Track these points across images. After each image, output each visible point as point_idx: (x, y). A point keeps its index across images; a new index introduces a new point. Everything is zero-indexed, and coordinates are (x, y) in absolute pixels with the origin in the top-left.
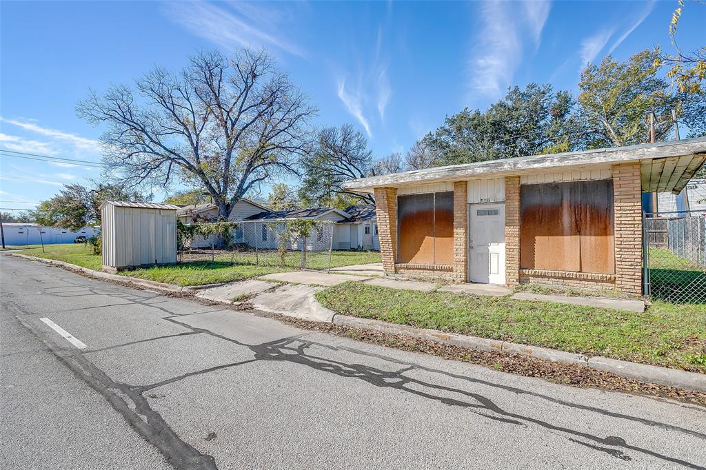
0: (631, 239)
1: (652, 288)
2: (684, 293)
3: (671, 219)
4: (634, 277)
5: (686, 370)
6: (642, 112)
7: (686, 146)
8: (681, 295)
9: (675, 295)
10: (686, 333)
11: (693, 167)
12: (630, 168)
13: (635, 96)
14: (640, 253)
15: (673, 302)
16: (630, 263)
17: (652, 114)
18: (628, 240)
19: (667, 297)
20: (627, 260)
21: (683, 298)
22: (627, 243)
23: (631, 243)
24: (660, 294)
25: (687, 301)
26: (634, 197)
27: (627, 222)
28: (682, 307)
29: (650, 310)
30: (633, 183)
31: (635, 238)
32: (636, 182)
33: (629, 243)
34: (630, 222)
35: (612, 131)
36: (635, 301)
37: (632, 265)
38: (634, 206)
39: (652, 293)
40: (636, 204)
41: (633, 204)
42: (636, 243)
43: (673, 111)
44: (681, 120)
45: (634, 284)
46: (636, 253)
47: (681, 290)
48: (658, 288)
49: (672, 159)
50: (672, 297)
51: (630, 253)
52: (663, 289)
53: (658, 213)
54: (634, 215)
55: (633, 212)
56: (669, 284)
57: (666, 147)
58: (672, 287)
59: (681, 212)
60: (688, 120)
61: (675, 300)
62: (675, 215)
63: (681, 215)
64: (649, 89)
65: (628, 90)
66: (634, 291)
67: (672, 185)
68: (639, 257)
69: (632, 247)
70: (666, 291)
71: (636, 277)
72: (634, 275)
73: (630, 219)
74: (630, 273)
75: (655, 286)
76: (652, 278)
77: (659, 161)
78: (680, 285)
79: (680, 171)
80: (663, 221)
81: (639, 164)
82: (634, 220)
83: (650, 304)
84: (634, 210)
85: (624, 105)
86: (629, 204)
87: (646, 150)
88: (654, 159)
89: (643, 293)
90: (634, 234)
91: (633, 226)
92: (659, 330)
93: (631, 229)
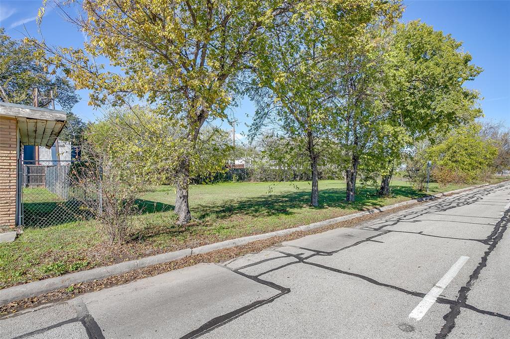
0: (7, 181)
1: (25, 219)
2: (48, 219)
3: (48, 167)
4: (9, 212)
5: (40, 280)
6: (29, 85)
7: (51, 114)
8: (46, 221)
9: (42, 221)
10: (45, 250)
11: (57, 130)
12: (8, 122)
13: (25, 70)
14: (15, 193)
15: (40, 227)
16: (5, 202)
17: (37, 89)
18: (4, 181)
19: (36, 224)
20: (3, 199)
21: (48, 223)
22: (3, 184)
23: (7, 184)
24: (31, 223)
25: (50, 224)
26: (10, 147)
27: (3, 167)
28: (46, 229)
29: (20, 238)
30: (10, 134)
31: (10, 180)
32: (12, 134)
33: (5, 184)
34: (7, 167)
35: (3, 91)
36: (9, 233)
37: (7, 203)
38: (10, 153)
39: (25, 223)
40: (11, 152)
41: (9, 152)
42: (11, 184)
43: (51, 92)
44: (57, 100)
45: (9, 218)
46: (11, 193)
47: (46, 217)
48: (29, 219)
49: (42, 121)
50: (40, 223)
51: (6, 193)
52: (33, 218)
53: (39, 161)
54: (10, 161)
55: (9, 158)
56: (38, 214)
57: (37, 112)
58: (40, 216)
59: (55, 161)
60: (61, 101)
61: (42, 225)
62: (51, 164)
63: (55, 163)
64: (36, 70)
65: (20, 65)
66: (9, 224)
67: (45, 141)
68: (14, 196)
69: (7, 187)
70: (36, 220)
71: (11, 212)
72: (9, 211)
73: (6, 164)
74: (5, 210)
75: (27, 217)
76: (25, 212)
77: (31, 121)
78: (46, 213)
79: (49, 132)
80: (43, 167)
81: (16, 120)
82: (10, 165)
83: (22, 232)
84: (10, 157)
85: (15, 74)
86: (5, 152)
87: (21, 109)
88: (27, 118)
89: (17, 224)
90: (10, 177)
91: (9, 170)
92: (24, 253)
93: (7, 173)
